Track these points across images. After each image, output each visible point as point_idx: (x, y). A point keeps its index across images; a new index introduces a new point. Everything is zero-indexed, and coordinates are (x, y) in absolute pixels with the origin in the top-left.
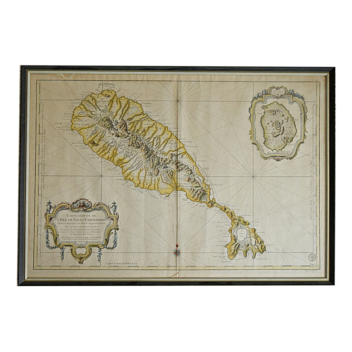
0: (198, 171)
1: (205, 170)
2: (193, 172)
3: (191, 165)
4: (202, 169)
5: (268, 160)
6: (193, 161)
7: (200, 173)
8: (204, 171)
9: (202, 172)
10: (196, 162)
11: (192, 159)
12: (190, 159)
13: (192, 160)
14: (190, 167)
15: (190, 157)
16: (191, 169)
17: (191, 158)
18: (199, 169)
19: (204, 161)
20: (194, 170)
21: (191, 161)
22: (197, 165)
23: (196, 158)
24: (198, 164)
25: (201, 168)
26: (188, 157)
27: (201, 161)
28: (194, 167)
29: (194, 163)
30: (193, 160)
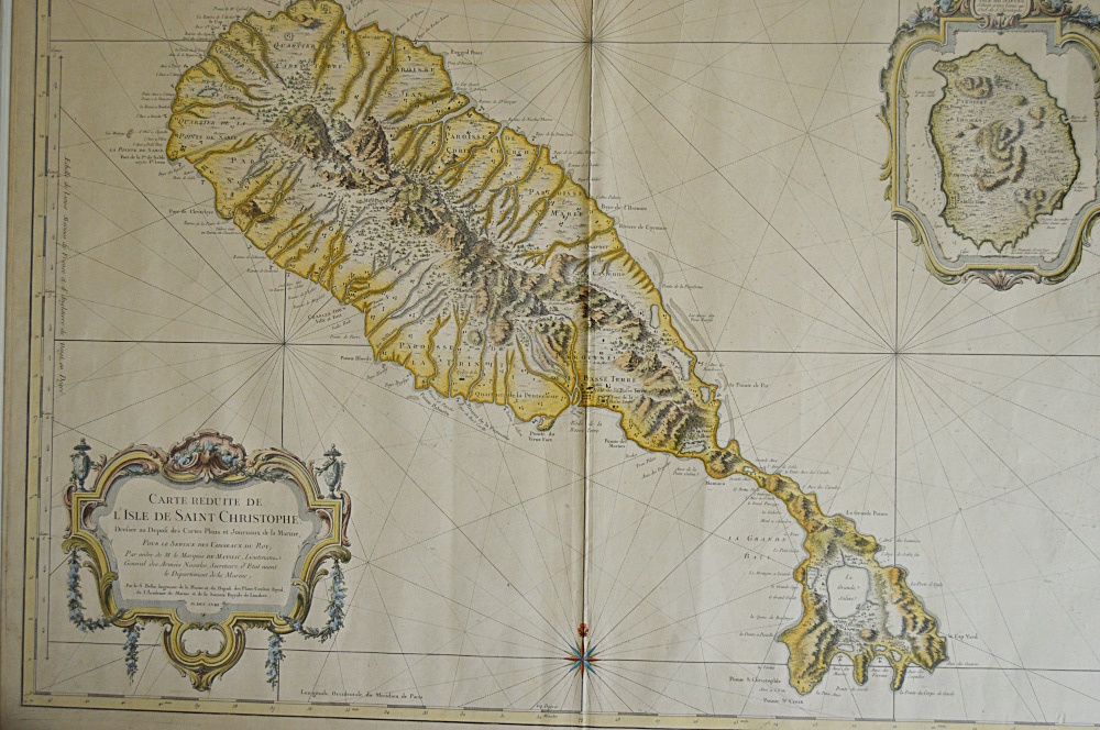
0: (671, 326)
1: (699, 325)
2: (651, 330)
3: (642, 300)
4: (685, 320)
5: (960, 286)
6: (650, 287)
7: (677, 334)
8: (693, 328)
9: (684, 330)
10: (663, 291)
11: (646, 277)
12: (638, 279)
13: (646, 281)
14: (635, 312)
15: (636, 269)
16: (643, 319)
17: (641, 276)
18: (673, 321)
19: (695, 287)
20: (655, 323)
21: (641, 285)
22: (666, 301)
23: (661, 274)
24: (671, 300)
25: (682, 315)
26: (630, 270)
27: (682, 287)
28: (654, 308)
29: (654, 293)
30: (650, 283)
